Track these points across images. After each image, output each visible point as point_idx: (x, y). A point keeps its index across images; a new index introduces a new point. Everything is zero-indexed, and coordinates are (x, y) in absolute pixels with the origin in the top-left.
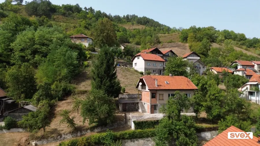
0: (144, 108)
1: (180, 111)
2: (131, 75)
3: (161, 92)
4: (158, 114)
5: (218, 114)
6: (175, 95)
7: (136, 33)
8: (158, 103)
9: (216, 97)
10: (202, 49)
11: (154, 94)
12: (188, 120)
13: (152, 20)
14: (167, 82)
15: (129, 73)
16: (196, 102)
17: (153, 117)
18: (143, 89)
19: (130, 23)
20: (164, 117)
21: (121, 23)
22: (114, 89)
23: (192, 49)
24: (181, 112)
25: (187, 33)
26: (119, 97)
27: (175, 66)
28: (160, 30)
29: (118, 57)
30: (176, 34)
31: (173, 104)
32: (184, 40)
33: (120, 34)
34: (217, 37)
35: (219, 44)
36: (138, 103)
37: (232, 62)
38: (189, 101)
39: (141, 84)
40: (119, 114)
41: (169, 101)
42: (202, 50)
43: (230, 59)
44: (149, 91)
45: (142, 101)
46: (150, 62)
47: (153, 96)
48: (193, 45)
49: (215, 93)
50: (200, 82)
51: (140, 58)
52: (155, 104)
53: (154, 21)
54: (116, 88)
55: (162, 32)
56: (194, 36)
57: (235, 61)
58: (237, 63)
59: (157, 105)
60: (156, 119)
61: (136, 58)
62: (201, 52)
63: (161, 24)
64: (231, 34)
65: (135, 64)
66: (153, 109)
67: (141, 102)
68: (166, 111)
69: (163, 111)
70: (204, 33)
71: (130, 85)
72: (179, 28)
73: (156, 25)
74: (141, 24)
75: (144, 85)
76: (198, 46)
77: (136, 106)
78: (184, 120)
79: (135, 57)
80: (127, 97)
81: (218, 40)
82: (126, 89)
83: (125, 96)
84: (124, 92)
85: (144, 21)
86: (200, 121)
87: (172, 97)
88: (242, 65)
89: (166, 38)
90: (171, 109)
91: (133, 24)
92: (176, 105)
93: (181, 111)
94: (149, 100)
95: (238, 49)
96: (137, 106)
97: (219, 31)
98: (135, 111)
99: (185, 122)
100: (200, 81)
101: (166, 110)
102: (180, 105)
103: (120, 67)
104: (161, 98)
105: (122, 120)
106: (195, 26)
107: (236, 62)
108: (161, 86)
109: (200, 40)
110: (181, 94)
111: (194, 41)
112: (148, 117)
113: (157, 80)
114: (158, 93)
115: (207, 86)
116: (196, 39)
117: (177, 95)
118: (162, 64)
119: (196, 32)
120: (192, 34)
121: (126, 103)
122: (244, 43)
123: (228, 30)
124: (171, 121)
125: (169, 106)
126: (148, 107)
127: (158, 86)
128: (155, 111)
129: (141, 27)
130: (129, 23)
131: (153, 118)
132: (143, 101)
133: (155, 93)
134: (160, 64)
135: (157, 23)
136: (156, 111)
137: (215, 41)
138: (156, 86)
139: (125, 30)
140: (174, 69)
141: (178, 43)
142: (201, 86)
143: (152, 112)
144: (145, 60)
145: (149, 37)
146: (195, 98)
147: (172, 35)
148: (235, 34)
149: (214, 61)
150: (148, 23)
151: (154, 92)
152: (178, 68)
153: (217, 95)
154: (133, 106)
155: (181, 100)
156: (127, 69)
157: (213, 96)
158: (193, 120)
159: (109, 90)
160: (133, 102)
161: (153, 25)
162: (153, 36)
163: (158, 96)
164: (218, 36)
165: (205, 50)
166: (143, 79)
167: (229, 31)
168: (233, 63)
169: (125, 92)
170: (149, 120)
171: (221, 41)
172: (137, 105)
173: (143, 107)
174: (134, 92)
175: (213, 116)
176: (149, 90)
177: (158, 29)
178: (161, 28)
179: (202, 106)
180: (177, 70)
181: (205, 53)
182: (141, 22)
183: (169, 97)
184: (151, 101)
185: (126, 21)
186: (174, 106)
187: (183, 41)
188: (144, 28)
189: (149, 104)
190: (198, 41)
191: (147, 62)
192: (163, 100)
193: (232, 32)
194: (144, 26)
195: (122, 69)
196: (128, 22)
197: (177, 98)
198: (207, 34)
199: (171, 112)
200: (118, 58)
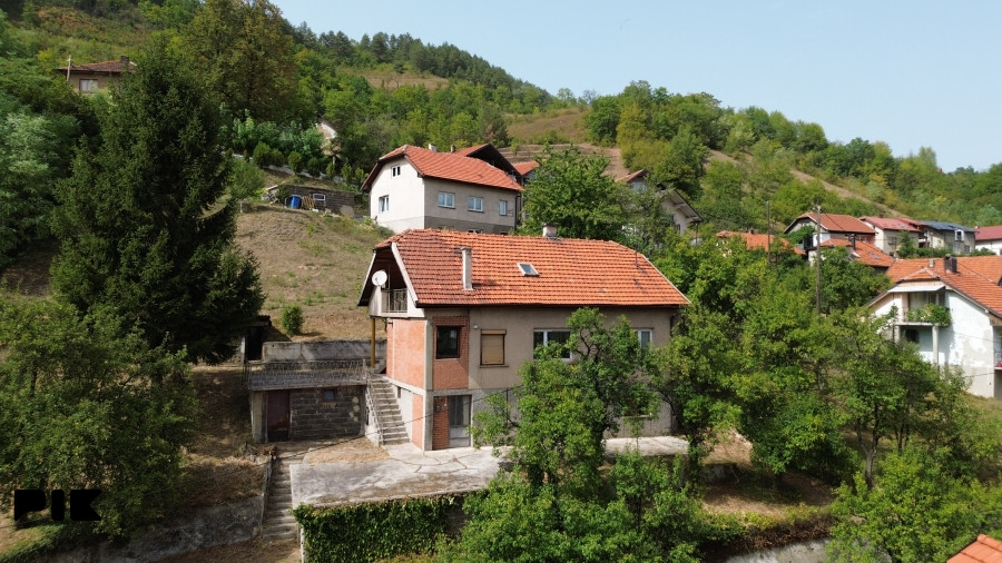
0: (395, 419)
1: (600, 428)
2: (353, 249)
3: (491, 323)
4: (471, 449)
5: (818, 442)
6: (572, 336)
7: (409, 100)
8: (472, 383)
9: (794, 343)
10: (675, 165)
11: (453, 335)
12: (654, 488)
13: (481, 60)
14: (526, 267)
15: (343, 240)
16: (693, 375)
17: (440, 469)
18: (392, 309)
19: (390, 67)
20: (507, 467)
21: (351, 64)
22: (207, 303)
23: (635, 164)
24: (606, 433)
25: (614, 107)
26: (265, 360)
27: (574, 194)
28: (511, 98)
29: (298, 170)
30: (569, 113)
31: (559, 387)
32: (602, 133)
33: (340, 97)
34: (726, 130)
35: (734, 154)
36: (361, 389)
37: (787, 222)
38: (652, 369)
39: (381, 278)
40: (231, 460)
41: (533, 371)
42: (675, 169)
43: (782, 210)
44: (420, 313)
45: (385, 378)
46: (452, 188)
47: (446, 343)
48: (641, 152)
49: (788, 323)
50: (698, 273)
51: (407, 170)
52: (459, 393)
53: (486, 64)
54: (217, 300)
55: (519, 105)
56: (644, 116)
57: (803, 216)
58: (812, 224)
59: (470, 396)
60: (454, 488)
61: (386, 173)
62: (673, 176)
63: (513, 80)
64: (775, 125)
65: (382, 199)
66: (444, 420)
67: (384, 385)
68: (514, 433)
69: (500, 431)
70: (678, 110)
71: (337, 295)
72: (582, 95)
73: (492, 80)
74: (434, 73)
75: (396, 284)
76: (658, 154)
77: (351, 405)
78: (631, 491)
79: (382, 164)
80: (310, 356)
81: (730, 139)
82: (307, 312)
83: (298, 349)
84: (297, 332)
85: (446, 60)
86: (708, 484)
87: (555, 345)
88: (831, 232)
89: (531, 125)
90: (549, 422)
91: (401, 70)
92: (577, 393)
93: (604, 426)
94: (418, 369)
95: (803, 178)
96: (357, 408)
97: (730, 111)
98: (343, 435)
99: (637, 504)
100: (696, 268)
101: (515, 425)
102: (600, 395)
103: (301, 210)
104: (492, 355)
105: (244, 499)
106: (646, 82)
107: (807, 219)
108: (492, 284)
109: (667, 133)
110: (606, 327)
111: (642, 135)
112: (408, 472)
113: (469, 250)
114: (477, 323)
115: (734, 292)
116: (649, 129)
117: (586, 333)
118: (511, 206)
119: (648, 106)
120: (635, 111)
121: (289, 391)
122: (819, 160)
123: (763, 111)
124: (544, 503)
125: (534, 399)
126: (416, 410)
127: (474, 285)
128: (454, 432)
129: (432, 83)
130: (383, 65)
131: (435, 477)
132: (392, 379)
133: (458, 329)
134: (502, 205)
135: (501, 72)
136: (464, 433)
137: (720, 144)
138: (467, 288)
139: (363, 89)
140: (565, 211)
141: (581, 146)
142: (701, 291)
143: (437, 440)
144: (427, 178)
145: (463, 116)
146: (686, 351)
147: (556, 116)
148: (788, 124)
149: (724, 211)
150: (464, 68)
151: (450, 318)
152: (588, 208)
153: (797, 333)
154: (333, 405)
155: (607, 364)
156: (339, 220)
157: (777, 339)
158: (684, 490)
159: (167, 309)
160: (335, 383)
161: (485, 77)
162: (481, 112)
163: (473, 341)
164: (730, 127)
165: (686, 167)
166: (389, 248)
167: (766, 115)
168: (790, 224)
169: (305, 327)
170: (409, 493)
171: (743, 145)
172: (355, 400)
173: (389, 408)
174: (354, 330)
175: (787, 453)
176: (418, 305)
177: (502, 95)
178: (514, 92)
179: (727, 394)
180: (581, 214)
181: (688, 180)
182: (436, 66)
183: (535, 346)
184: (433, 374)
185: (374, 59)
186: (569, 402)
187: (600, 140)
188: (444, 87)
189: (423, 392)
190: (658, 138)
191: (436, 186)
192: (503, 365)
193: (778, 116)
194: (443, 80)
195: (307, 221)
196: (380, 61)
197: (585, 351)
198: (692, 117)
199: (548, 442)
200: (303, 177)
